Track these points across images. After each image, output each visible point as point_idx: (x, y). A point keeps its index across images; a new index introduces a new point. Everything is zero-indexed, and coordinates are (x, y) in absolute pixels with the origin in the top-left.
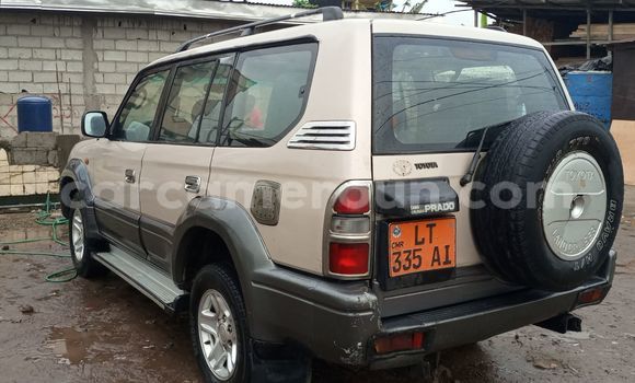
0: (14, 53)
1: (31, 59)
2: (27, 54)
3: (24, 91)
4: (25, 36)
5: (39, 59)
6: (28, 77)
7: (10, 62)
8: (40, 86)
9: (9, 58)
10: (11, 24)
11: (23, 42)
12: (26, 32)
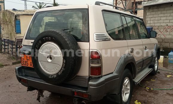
0: (166, 15)
1: (170, 16)
2: (169, 15)
3: (167, 25)
4: (169, 10)
5: (171, 16)
6: (168, 21)
7: (164, 17)
8: (171, 23)
9: (164, 16)
10: (165, 7)
11: (168, 12)
12: (169, 9)
